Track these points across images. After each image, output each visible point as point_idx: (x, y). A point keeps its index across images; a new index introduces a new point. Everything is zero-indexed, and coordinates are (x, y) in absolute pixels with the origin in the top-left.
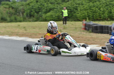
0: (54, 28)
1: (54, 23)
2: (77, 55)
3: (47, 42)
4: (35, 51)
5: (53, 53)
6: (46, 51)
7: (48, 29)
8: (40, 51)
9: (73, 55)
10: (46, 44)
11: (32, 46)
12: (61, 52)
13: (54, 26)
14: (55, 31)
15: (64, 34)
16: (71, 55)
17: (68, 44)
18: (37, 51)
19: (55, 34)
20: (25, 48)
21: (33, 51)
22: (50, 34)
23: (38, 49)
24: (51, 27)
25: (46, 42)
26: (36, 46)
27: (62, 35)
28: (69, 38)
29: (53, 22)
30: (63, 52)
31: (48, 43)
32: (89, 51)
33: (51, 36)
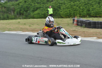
2: (70, 45)
4: (35, 42)
5: (50, 43)
6: (44, 42)
8: (39, 42)
9: (66, 45)
10: (44, 36)
11: (32, 38)
12: (57, 42)
14: (52, 25)
15: (59, 27)
16: (65, 45)
17: (62, 35)
18: (36, 42)
19: (52, 27)
20: (26, 39)
21: (33, 42)
22: (48, 28)
23: (37, 40)
24: (49, 22)
26: (36, 38)
28: (63, 30)
30: (58, 42)
31: (45, 35)
32: (80, 42)
33: (48, 29)
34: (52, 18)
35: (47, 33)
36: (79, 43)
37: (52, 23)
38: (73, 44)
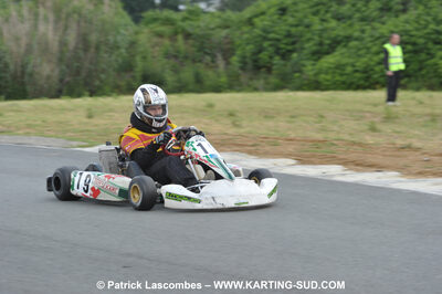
0: (154, 107)
1: (156, 91)
2: (221, 207)
3: (126, 161)
4: (81, 192)
5: (137, 199)
6: (117, 191)
7: (133, 114)
8: (96, 192)
9: (205, 207)
10: (121, 166)
11: (72, 176)
12: (164, 195)
13: (157, 102)
14: (160, 121)
15: (185, 131)
16: (198, 206)
18: (86, 191)
19: (159, 130)
20: (49, 180)
21: (74, 192)
23: (91, 185)
24: (145, 107)
25: (122, 159)
26: (86, 174)
27: (178, 134)
28: (199, 145)
29: (154, 87)
30: (172, 196)
31: (127, 163)
32: (270, 195)
33: (143, 138)
34: (159, 89)
35: (134, 155)
36: (266, 201)
37: (160, 112)
38: (233, 206)
